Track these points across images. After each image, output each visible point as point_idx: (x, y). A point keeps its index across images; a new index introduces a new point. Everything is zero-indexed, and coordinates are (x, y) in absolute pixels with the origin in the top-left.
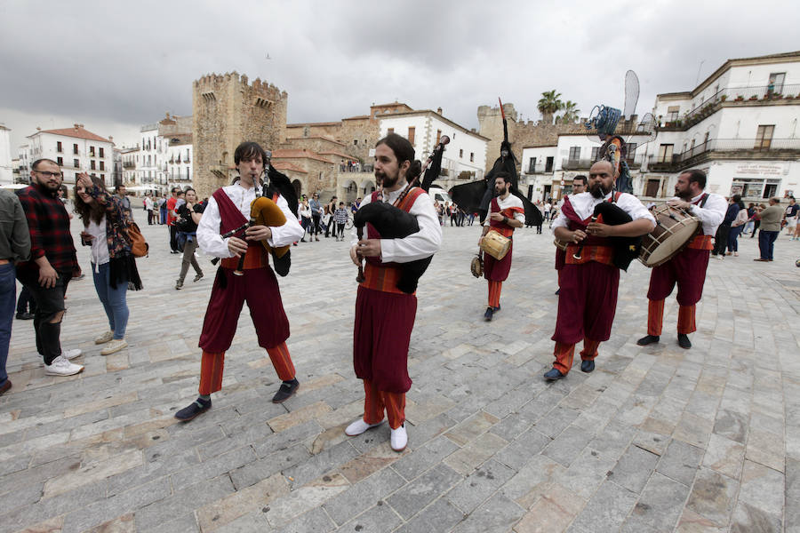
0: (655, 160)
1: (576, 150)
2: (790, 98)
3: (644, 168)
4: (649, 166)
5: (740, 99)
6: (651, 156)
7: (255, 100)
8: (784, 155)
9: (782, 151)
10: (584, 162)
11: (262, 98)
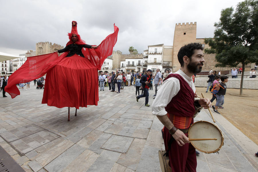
0: (144, 64)
1: (129, 62)
2: (158, 53)
3: (142, 66)
4: (143, 65)
5: (150, 53)
6: (143, 63)
7: (54, 49)
8: (158, 64)
9: (158, 63)
10: (131, 65)
11: (56, 48)
